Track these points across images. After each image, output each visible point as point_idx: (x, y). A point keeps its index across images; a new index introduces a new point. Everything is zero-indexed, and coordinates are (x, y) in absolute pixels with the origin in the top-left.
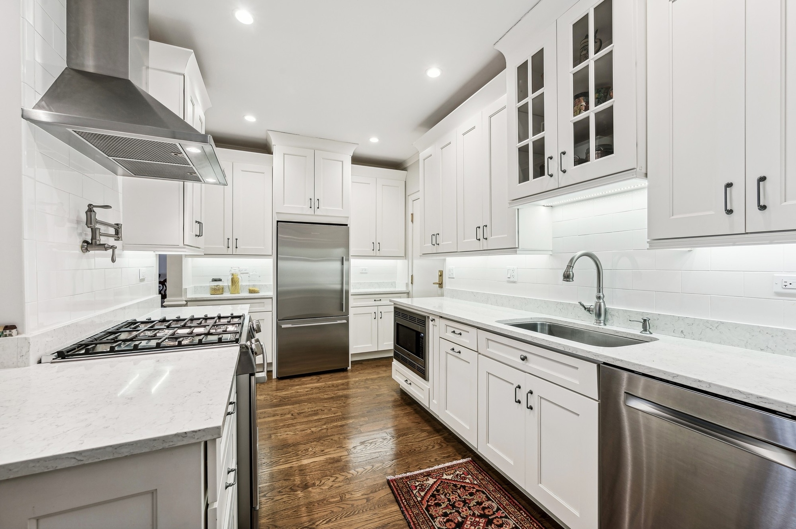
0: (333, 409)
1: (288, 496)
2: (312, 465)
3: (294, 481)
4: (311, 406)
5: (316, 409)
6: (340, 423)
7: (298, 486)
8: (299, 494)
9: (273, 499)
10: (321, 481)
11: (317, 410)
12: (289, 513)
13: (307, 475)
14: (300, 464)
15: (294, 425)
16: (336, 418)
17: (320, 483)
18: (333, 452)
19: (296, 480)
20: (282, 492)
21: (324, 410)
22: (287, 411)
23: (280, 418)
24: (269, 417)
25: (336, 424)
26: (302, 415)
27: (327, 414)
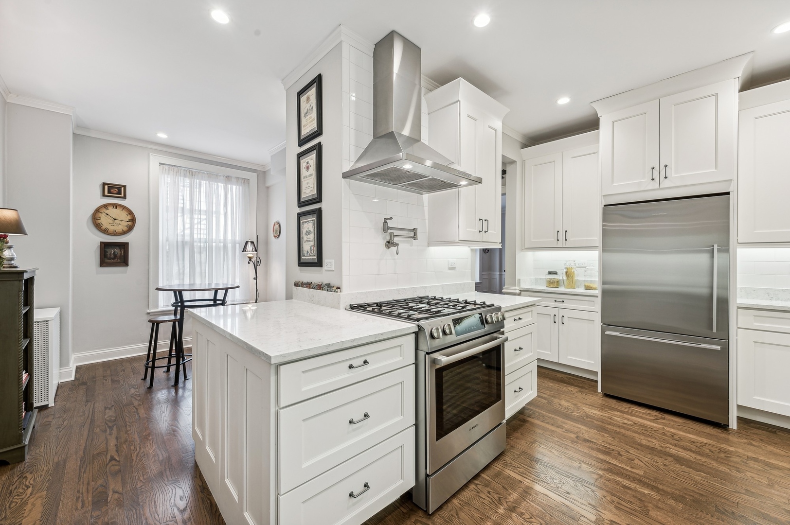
0: (636, 461)
1: (491, 501)
2: (541, 496)
3: (510, 495)
4: (609, 441)
5: (612, 447)
6: (627, 482)
7: (507, 502)
8: (500, 509)
9: (478, 492)
10: (531, 518)
11: (613, 450)
12: (476, 515)
13: (525, 500)
14: (531, 486)
15: (568, 447)
16: (629, 473)
17: (529, 518)
18: (579, 504)
19: (512, 496)
20: (490, 494)
21: (621, 455)
22: (577, 430)
23: (561, 432)
24: (552, 425)
25: (620, 479)
26: (588, 444)
27: (621, 461)
